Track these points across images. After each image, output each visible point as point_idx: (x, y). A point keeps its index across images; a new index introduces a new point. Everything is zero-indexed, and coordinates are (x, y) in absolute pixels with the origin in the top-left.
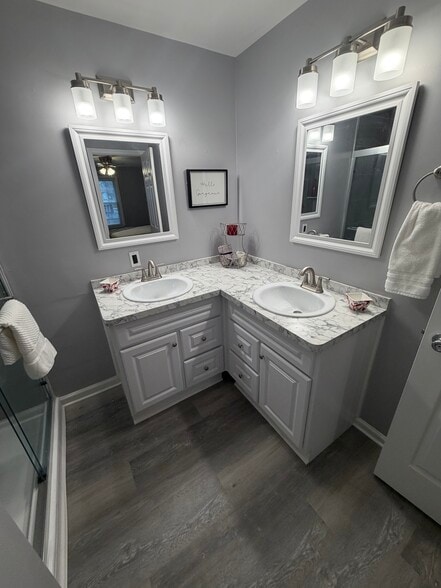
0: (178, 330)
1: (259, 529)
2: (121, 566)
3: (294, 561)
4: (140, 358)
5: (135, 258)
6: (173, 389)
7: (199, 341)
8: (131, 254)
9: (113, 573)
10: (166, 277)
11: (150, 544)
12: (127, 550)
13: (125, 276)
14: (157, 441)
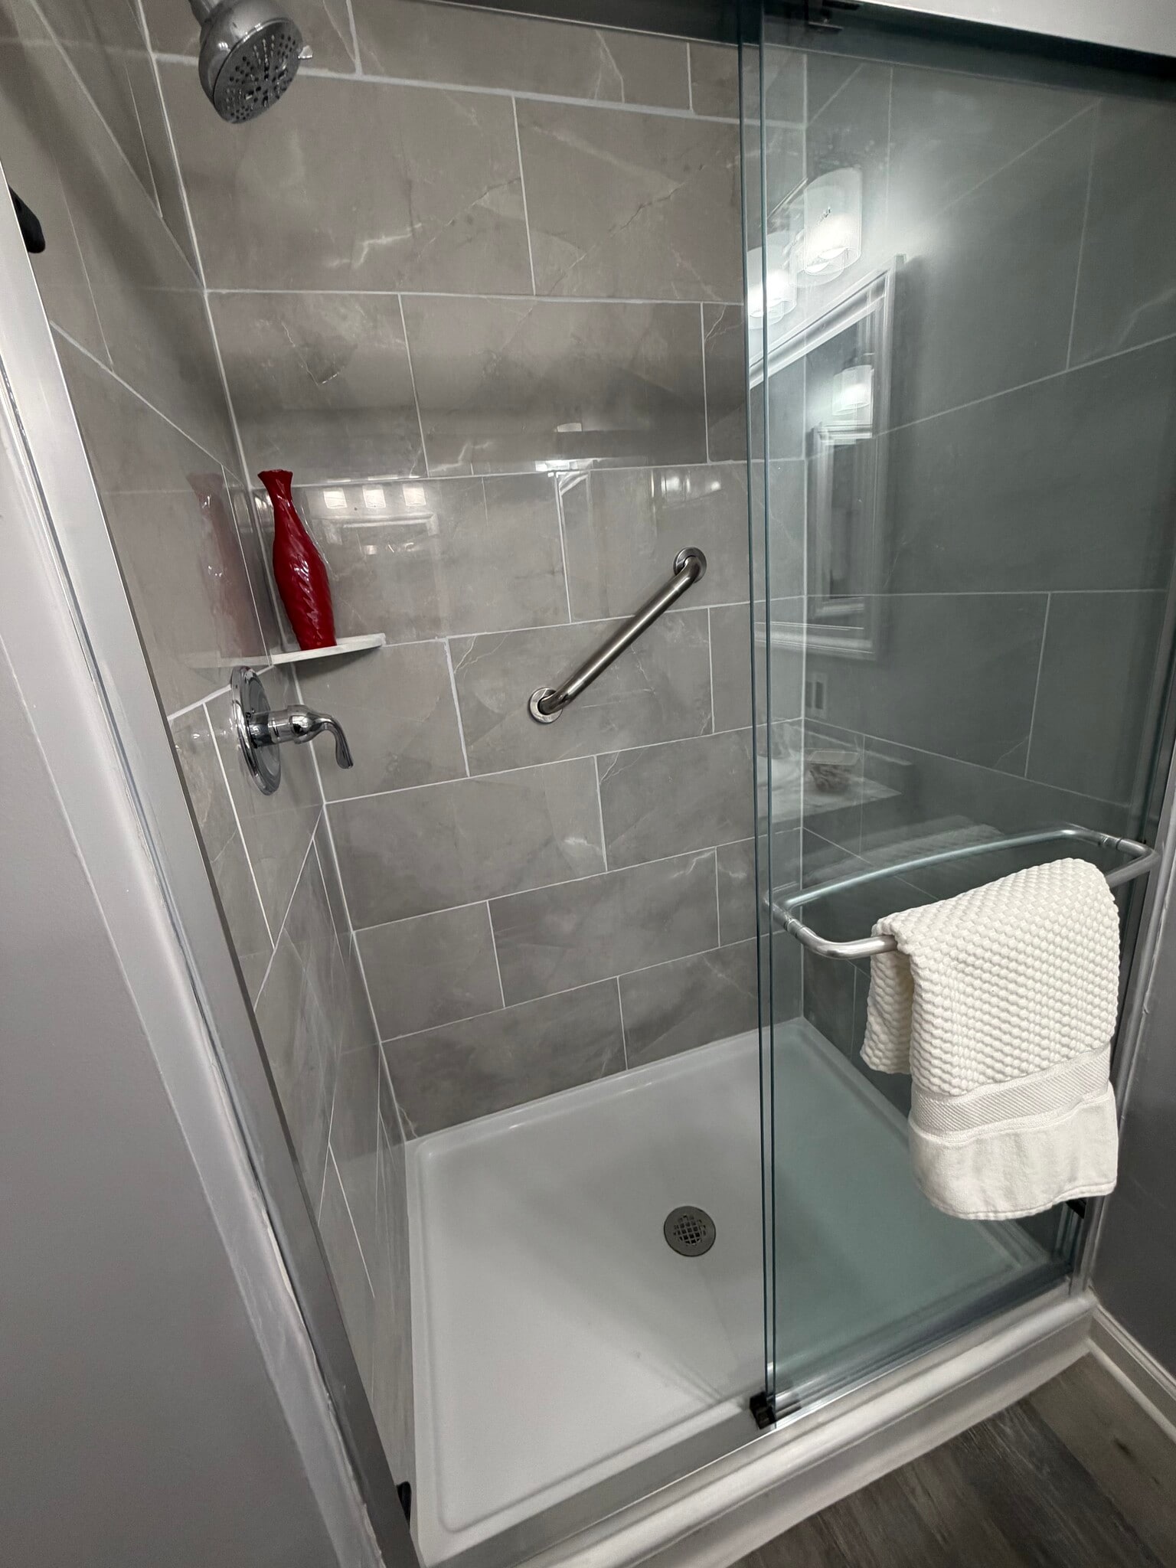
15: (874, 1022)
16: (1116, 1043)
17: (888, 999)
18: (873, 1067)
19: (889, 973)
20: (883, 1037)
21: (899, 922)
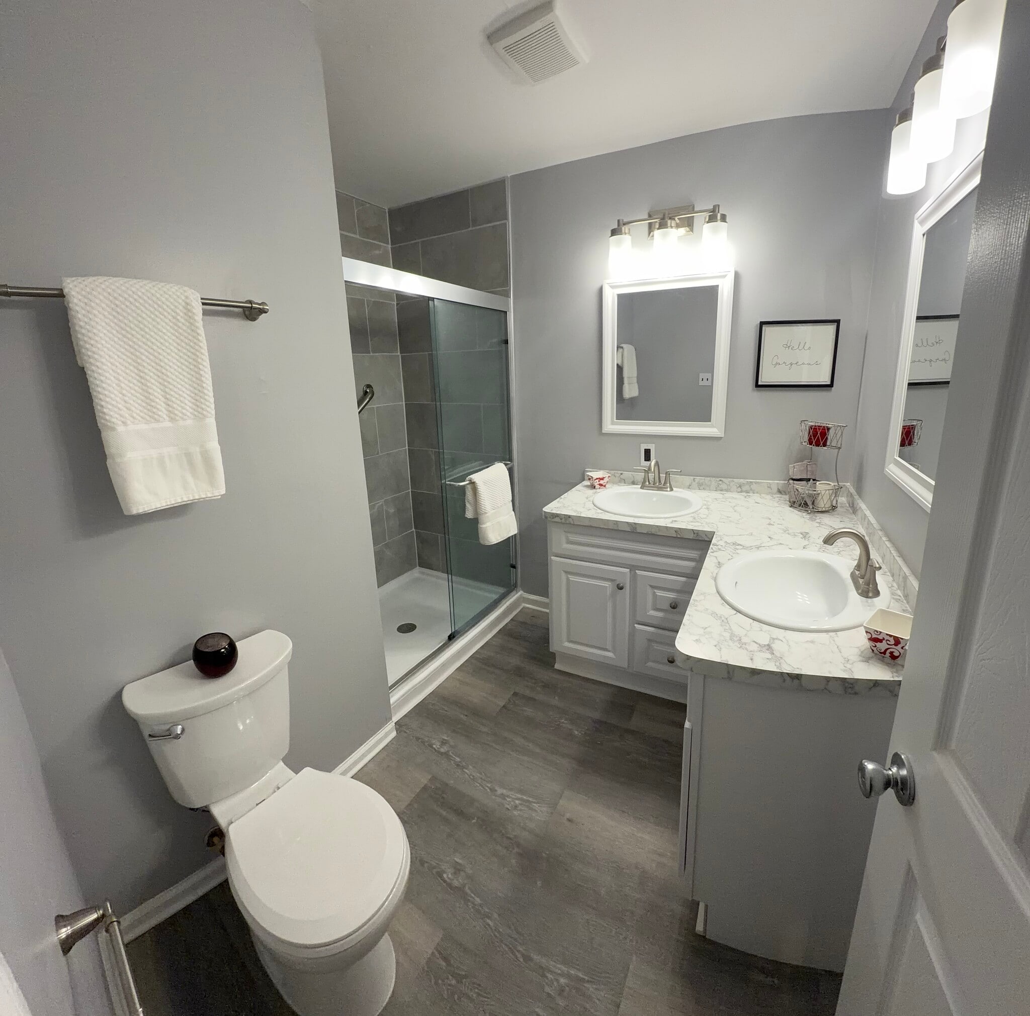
0: (633, 568)
1: (539, 883)
2: (431, 746)
3: (531, 960)
4: (572, 578)
5: (647, 453)
6: (610, 654)
7: (666, 606)
8: (644, 447)
9: (423, 742)
10: (678, 492)
11: (458, 759)
12: (444, 743)
13: (627, 474)
14: (555, 701)
15: (468, 505)
16: (513, 501)
17: (471, 497)
18: (469, 518)
19: (470, 490)
20: (470, 508)
21: (472, 476)
